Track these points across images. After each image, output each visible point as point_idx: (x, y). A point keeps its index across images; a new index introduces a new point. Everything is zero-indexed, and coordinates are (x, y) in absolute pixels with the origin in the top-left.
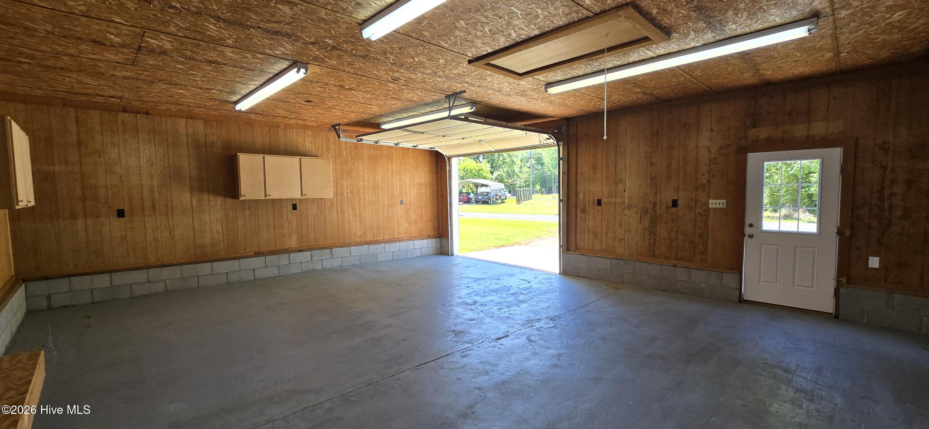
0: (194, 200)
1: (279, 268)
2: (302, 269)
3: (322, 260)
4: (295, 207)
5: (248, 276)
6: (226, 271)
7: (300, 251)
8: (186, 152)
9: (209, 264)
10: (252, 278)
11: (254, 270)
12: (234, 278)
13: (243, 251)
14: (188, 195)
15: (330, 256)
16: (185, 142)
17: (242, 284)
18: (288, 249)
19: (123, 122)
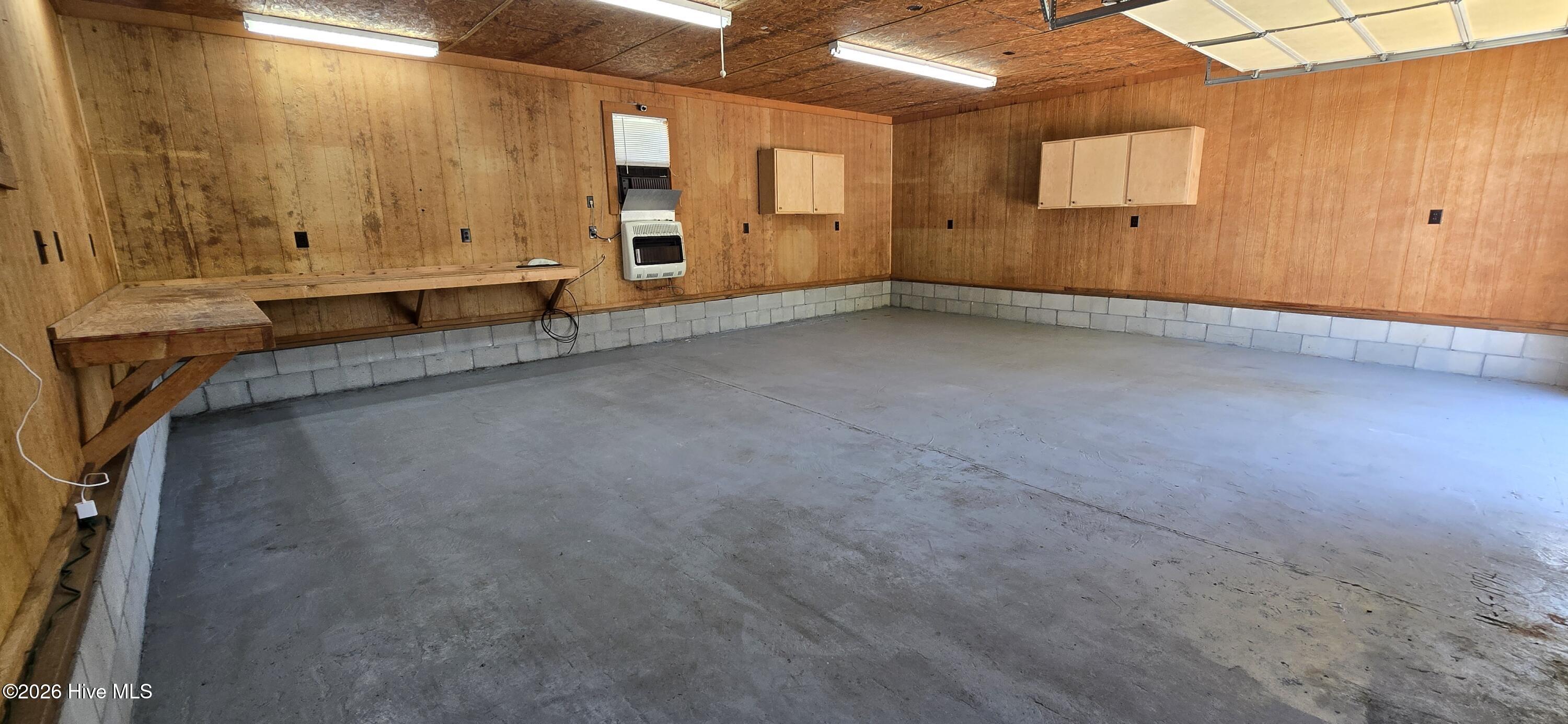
0: (1008, 210)
1: (1090, 317)
2: (1125, 328)
3: (1165, 320)
4: (1134, 222)
5: (1049, 318)
6: (1026, 306)
7: (1128, 297)
8: (1007, 149)
9: (1010, 292)
10: (1054, 323)
11: (1057, 311)
12: (1033, 316)
13: (1052, 284)
14: (1003, 203)
15: (1181, 317)
16: (1007, 137)
17: (1039, 326)
18: (1112, 291)
19: (959, 124)
